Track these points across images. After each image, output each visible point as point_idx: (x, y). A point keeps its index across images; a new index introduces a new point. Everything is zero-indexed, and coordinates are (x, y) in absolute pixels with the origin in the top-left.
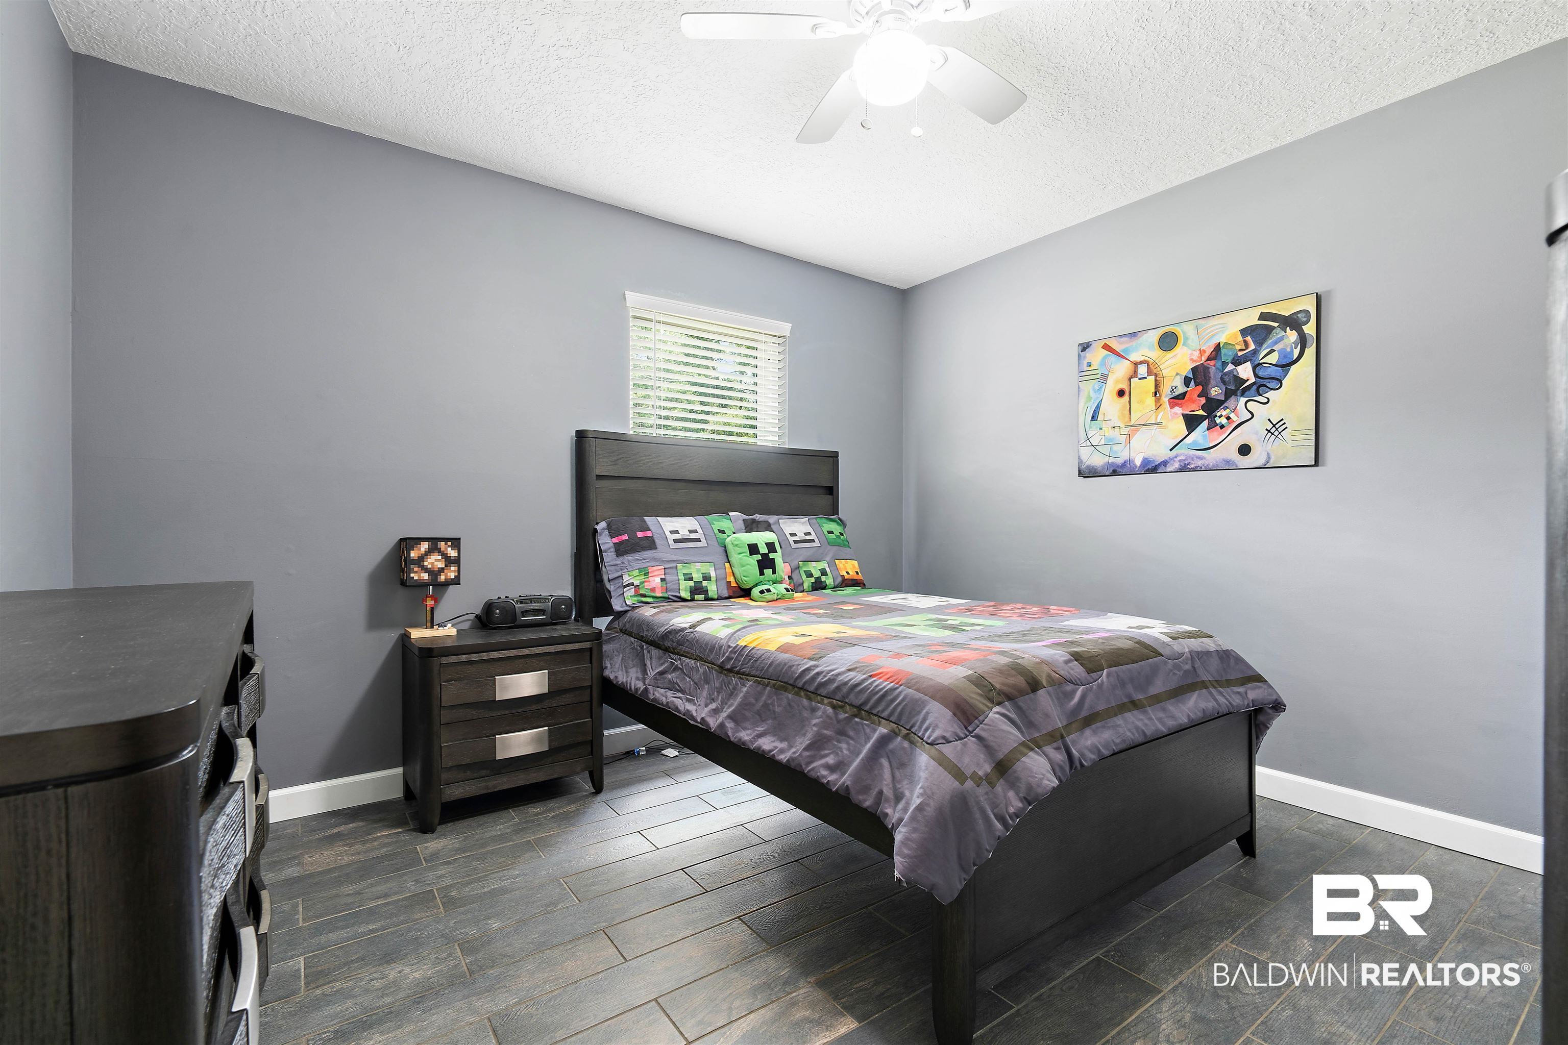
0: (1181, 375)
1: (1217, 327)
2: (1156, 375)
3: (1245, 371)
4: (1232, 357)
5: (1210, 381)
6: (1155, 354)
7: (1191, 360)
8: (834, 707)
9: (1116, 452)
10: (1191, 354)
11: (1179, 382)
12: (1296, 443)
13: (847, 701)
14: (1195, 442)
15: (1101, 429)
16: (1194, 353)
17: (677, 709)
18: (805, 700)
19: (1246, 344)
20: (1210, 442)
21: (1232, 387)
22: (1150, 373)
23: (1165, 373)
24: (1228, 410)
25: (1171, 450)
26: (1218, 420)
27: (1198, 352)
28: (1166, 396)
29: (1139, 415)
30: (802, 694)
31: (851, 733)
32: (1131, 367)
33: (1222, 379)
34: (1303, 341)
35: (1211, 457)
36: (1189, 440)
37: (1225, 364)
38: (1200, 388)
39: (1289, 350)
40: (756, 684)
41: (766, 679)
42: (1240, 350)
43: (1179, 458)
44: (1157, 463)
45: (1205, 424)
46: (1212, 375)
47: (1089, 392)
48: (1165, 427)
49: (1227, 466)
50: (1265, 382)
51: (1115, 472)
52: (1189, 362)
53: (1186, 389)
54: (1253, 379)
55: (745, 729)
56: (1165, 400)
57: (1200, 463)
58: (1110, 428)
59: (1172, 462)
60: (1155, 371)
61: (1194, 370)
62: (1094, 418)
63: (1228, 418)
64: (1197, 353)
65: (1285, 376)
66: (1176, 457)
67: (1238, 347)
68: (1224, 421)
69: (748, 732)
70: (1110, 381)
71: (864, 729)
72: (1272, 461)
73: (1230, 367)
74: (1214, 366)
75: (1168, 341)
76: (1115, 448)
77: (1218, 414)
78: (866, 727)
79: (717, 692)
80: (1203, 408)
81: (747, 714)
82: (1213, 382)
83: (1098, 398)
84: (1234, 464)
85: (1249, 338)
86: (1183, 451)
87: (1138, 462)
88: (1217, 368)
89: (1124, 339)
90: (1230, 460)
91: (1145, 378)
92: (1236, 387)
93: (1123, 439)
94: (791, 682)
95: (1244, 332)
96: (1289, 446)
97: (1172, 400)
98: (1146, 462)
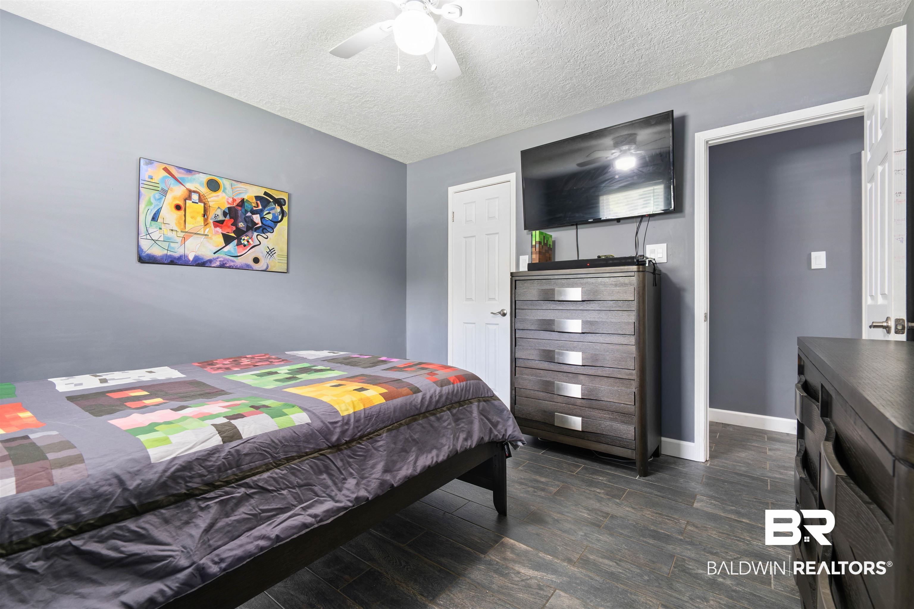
0: (221, 209)
1: (243, 189)
2: (205, 204)
3: (257, 218)
4: (250, 209)
5: (238, 218)
6: (204, 190)
7: (228, 202)
8: (449, 409)
9: (173, 248)
10: (228, 199)
11: (219, 213)
12: (280, 261)
13: (453, 402)
14: (229, 251)
15: (161, 229)
16: (230, 199)
17: (305, 525)
18: (431, 417)
19: (257, 204)
20: (239, 253)
21: (250, 225)
22: (200, 200)
23: (211, 204)
24: (248, 237)
25: (214, 253)
26: (243, 242)
27: (232, 199)
28: (211, 219)
29: (192, 226)
30: (427, 415)
31: (462, 416)
32: (186, 193)
33: (244, 218)
34: (283, 212)
35: (239, 261)
36: (226, 249)
37: (246, 212)
38: (233, 221)
39: (277, 215)
40: (389, 433)
41: (394, 424)
42: (255, 207)
43: (219, 259)
44: (205, 260)
45: (235, 242)
46: (239, 215)
47: (150, 199)
48: (211, 238)
49: (247, 267)
50: (266, 227)
51: (173, 261)
52: (226, 203)
53: (224, 219)
54: (260, 225)
55: (400, 469)
56: (211, 221)
57: (232, 264)
58: (168, 230)
59: (215, 261)
60: (204, 201)
61: (229, 208)
62: (155, 218)
63: (248, 242)
64: (230, 200)
65: (275, 227)
66: (218, 258)
67: (254, 205)
68: (246, 243)
69: (405, 468)
70: (169, 196)
71: (466, 410)
72: (269, 268)
73: (249, 214)
74: (241, 210)
75: (213, 185)
76: (172, 245)
77: (243, 238)
78: (467, 408)
79: (344, 469)
80: (234, 232)
81: (395, 458)
82: (240, 219)
83: (158, 205)
84: (251, 267)
85: (259, 202)
86: (222, 256)
87: (191, 258)
88: (242, 212)
89: (181, 170)
90: (249, 265)
91: (197, 203)
92: (251, 226)
93: (179, 240)
94: (417, 412)
95: (257, 198)
96: (277, 261)
97: (215, 223)
98: (196, 258)
